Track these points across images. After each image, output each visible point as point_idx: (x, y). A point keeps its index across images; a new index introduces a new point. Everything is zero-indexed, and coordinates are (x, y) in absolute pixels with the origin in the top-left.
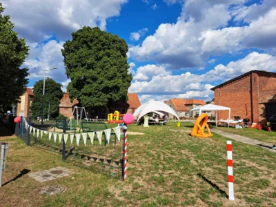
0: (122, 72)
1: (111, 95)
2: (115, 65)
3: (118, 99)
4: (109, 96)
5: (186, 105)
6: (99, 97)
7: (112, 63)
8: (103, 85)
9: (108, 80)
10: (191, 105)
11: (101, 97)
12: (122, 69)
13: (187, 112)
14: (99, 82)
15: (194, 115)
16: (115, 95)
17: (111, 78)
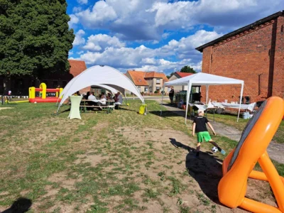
0: (58, 26)
1: (40, 60)
2: (46, 13)
3: (51, 65)
4: (37, 61)
5: (146, 79)
6: (18, 61)
7: (40, 9)
8: (25, 42)
9: (33, 34)
10: (152, 78)
11: (22, 62)
12: (58, 21)
13: (146, 86)
14: (18, 36)
15: (155, 90)
16: (46, 59)
17: (38, 33)
